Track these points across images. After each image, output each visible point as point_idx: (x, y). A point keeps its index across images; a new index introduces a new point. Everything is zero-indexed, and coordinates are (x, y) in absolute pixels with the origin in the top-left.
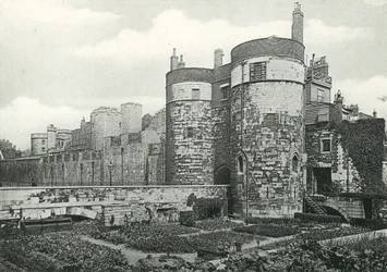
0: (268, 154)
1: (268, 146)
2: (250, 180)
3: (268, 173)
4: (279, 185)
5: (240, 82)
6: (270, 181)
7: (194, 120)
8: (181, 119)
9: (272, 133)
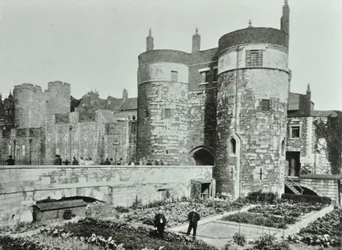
0: (262, 138)
1: (262, 130)
2: (244, 162)
3: (262, 156)
4: (271, 167)
5: (235, 68)
6: (263, 163)
7: (172, 101)
8: (158, 99)
9: (266, 118)
